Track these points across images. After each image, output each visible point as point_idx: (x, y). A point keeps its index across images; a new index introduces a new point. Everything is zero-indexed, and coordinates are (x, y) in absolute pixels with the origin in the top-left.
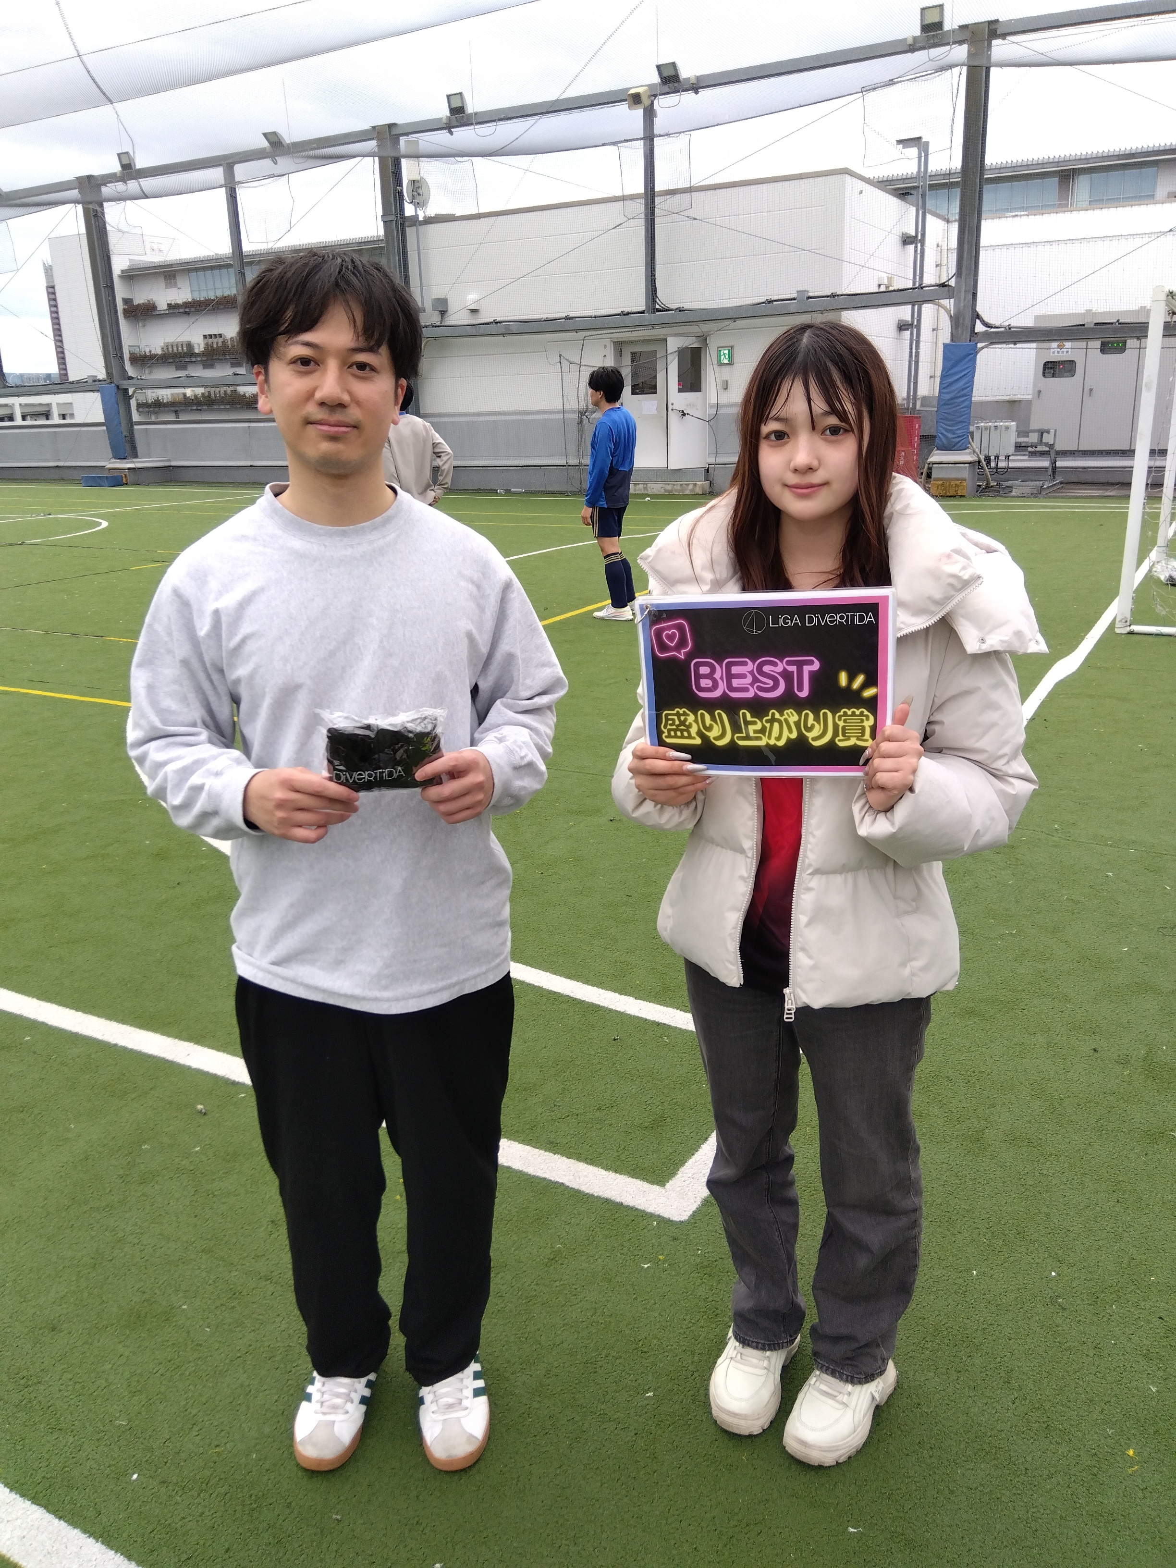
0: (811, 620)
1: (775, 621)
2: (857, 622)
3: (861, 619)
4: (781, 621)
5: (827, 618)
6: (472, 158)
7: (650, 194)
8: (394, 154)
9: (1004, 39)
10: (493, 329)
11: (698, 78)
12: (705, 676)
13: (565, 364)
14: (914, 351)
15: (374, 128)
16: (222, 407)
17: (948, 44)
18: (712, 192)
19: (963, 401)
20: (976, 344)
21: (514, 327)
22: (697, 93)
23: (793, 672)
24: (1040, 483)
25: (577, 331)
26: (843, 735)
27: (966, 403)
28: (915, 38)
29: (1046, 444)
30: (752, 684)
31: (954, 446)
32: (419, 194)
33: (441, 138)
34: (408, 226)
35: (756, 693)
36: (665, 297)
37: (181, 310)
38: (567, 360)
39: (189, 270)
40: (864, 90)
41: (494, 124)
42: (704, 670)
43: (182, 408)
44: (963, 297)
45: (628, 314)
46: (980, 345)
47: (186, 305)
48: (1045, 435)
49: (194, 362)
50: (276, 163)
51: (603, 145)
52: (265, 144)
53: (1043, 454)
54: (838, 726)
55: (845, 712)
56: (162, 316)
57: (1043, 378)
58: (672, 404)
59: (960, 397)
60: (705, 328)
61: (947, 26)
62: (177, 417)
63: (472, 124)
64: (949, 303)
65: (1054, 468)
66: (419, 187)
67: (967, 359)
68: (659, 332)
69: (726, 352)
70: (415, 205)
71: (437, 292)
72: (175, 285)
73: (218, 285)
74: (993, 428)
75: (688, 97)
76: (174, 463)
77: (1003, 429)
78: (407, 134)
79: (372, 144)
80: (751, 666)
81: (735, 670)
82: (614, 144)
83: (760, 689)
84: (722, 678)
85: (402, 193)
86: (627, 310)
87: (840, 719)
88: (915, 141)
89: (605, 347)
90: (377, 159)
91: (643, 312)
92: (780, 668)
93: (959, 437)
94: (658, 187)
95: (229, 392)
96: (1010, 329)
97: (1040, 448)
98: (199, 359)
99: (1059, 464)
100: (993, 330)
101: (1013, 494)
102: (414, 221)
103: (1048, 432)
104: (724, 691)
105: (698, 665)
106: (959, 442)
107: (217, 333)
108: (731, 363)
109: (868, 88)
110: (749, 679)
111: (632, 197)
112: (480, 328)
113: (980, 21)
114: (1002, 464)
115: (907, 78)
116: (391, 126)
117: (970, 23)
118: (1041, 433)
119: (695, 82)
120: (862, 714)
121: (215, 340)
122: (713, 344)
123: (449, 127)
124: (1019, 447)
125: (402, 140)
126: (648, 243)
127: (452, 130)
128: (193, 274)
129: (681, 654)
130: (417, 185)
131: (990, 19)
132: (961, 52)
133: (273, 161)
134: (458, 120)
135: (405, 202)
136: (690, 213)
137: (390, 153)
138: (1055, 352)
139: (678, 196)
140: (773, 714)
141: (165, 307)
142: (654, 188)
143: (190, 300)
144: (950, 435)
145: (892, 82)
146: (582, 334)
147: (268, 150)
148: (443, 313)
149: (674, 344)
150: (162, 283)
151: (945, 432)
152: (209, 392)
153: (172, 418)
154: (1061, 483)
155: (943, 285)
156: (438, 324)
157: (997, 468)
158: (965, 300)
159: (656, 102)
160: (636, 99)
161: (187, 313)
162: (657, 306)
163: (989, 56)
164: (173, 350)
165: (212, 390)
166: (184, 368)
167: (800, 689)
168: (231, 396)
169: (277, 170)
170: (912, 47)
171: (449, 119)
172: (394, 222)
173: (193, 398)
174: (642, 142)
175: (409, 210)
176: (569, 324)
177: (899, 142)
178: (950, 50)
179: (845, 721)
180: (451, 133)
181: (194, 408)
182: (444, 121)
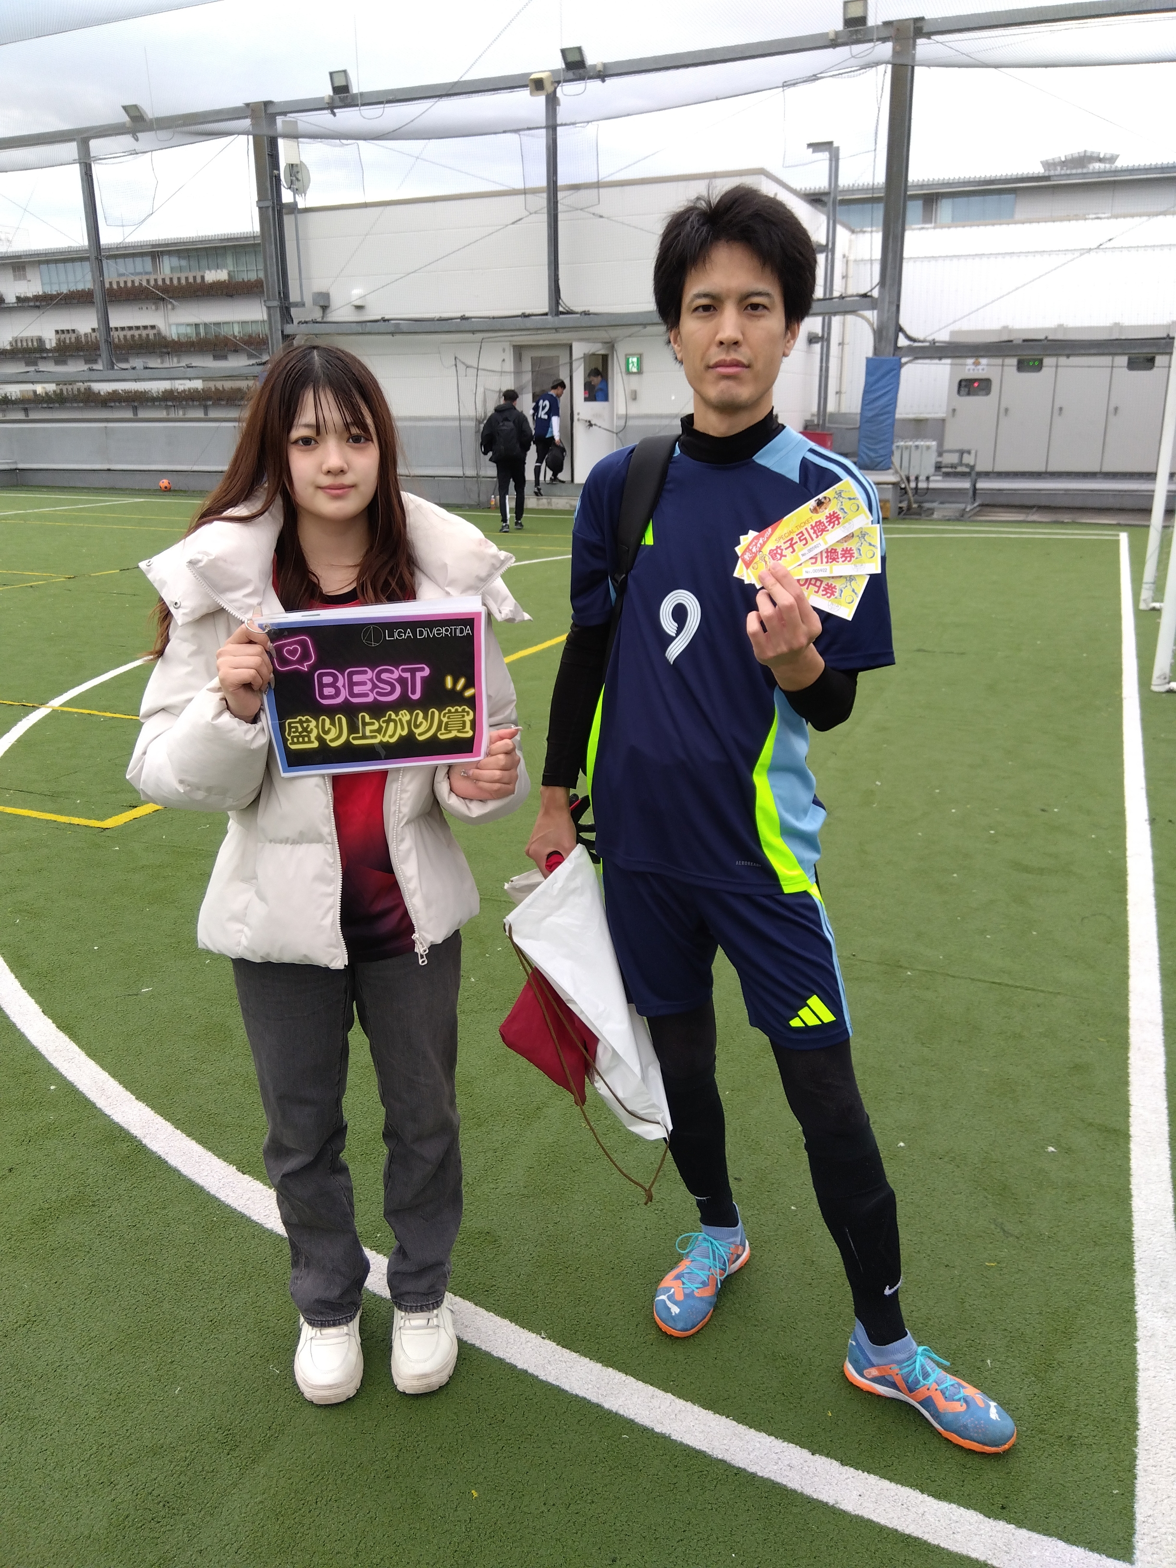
0: (421, 633)
1: (391, 635)
2: (458, 634)
3: (462, 631)
4: (396, 635)
5: (435, 631)
6: (358, 142)
7: (553, 188)
8: (271, 133)
9: (929, 38)
10: (382, 327)
11: (605, 65)
12: (328, 685)
13: (461, 367)
14: (824, 365)
15: (248, 105)
16: (75, 405)
17: (871, 41)
18: (618, 189)
19: (888, 418)
20: (900, 359)
21: (404, 326)
22: (603, 81)
23: (407, 678)
24: (962, 506)
25: (473, 332)
26: (446, 729)
27: (889, 421)
28: (837, 33)
29: (967, 465)
30: (372, 690)
31: (876, 466)
32: (298, 179)
33: (322, 118)
34: (287, 214)
35: (375, 698)
36: (568, 299)
37: (32, 304)
38: (463, 363)
39: (40, 263)
40: (786, 85)
41: (382, 106)
42: (327, 680)
43: (32, 405)
44: (886, 307)
45: (529, 316)
46: (904, 360)
47: (36, 298)
48: (965, 456)
49: (45, 358)
50: (137, 140)
51: (505, 132)
52: (125, 118)
53: (963, 475)
54: (442, 721)
55: (449, 710)
56: (10, 309)
57: (957, 396)
58: (578, 414)
59: (882, 415)
60: (613, 333)
61: (871, 22)
62: (27, 415)
63: (357, 105)
64: (872, 315)
65: (975, 489)
66: (298, 172)
67: (891, 375)
68: (562, 337)
69: (635, 360)
70: (293, 191)
71: (318, 284)
72: (25, 278)
73: (71, 278)
74: (913, 449)
75: (594, 85)
76: (21, 466)
77: (924, 449)
78: (284, 114)
79: (247, 123)
80: (370, 674)
81: (356, 678)
82: (516, 131)
83: (379, 693)
84: (344, 686)
85: (279, 176)
86: (528, 312)
87: (444, 716)
88: (826, 146)
89: (504, 350)
90: (251, 137)
91: (546, 314)
92: (396, 675)
93: (882, 456)
94: (560, 182)
95: (82, 390)
96: (934, 343)
97: (960, 469)
98: (50, 355)
99: (980, 485)
100: (916, 344)
101: (935, 516)
102: (293, 208)
103: (969, 452)
104: (346, 697)
105: (321, 676)
106: (882, 461)
107: (70, 328)
108: (640, 372)
109: (789, 83)
110: (369, 685)
111: (534, 191)
112: (366, 325)
113: (904, 18)
114: (922, 485)
115: (831, 74)
116: (267, 104)
117: (894, 19)
118: (962, 453)
119: (602, 69)
120: (464, 710)
121: (67, 336)
122: (621, 350)
123: (331, 107)
124: (938, 467)
125: (279, 120)
126: (551, 240)
127: (335, 111)
128: (44, 267)
129: (304, 667)
130: (295, 169)
131: (914, 17)
132: (886, 49)
133: (133, 137)
134: (341, 100)
135: (282, 187)
136: (598, 210)
137: (266, 131)
138: (971, 368)
139: (583, 193)
140: (390, 715)
141: (14, 300)
142: (556, 181)
143: (40, 294)
144: (872, 454)
145: (814, 78)
146: (480, 336)
147: (128, 125)
148: (325, 308)
149: (580, 349)
150: (10, 274)
151: (868, 452)
152: (61, 390)
153: (21, 416)
154: (979, 505)
155: (865, 296)
156: (319, 320)
157: (916, 488)
158: (888, 311)
159: (559, 90)
160: (538, 85)
161: (38, 307)
162: (561, 309)
163: (914, 56)
164: (22, 345)
165: (64, 388)
166: (35, 364)
167: (414, 692)
168: (84, 394)
169: (138, 146)
170: (834, 43)
171: (332, 98)
172: (270, 209)
173: (44, 395)
174: (544, 131)
175: (287, 196)
176: (465, 325)
177: (810, 145)
178: (873, 47)
179: (449, 718)
180: (334, 114)
181: (45, 405)
182: (327, 100)
